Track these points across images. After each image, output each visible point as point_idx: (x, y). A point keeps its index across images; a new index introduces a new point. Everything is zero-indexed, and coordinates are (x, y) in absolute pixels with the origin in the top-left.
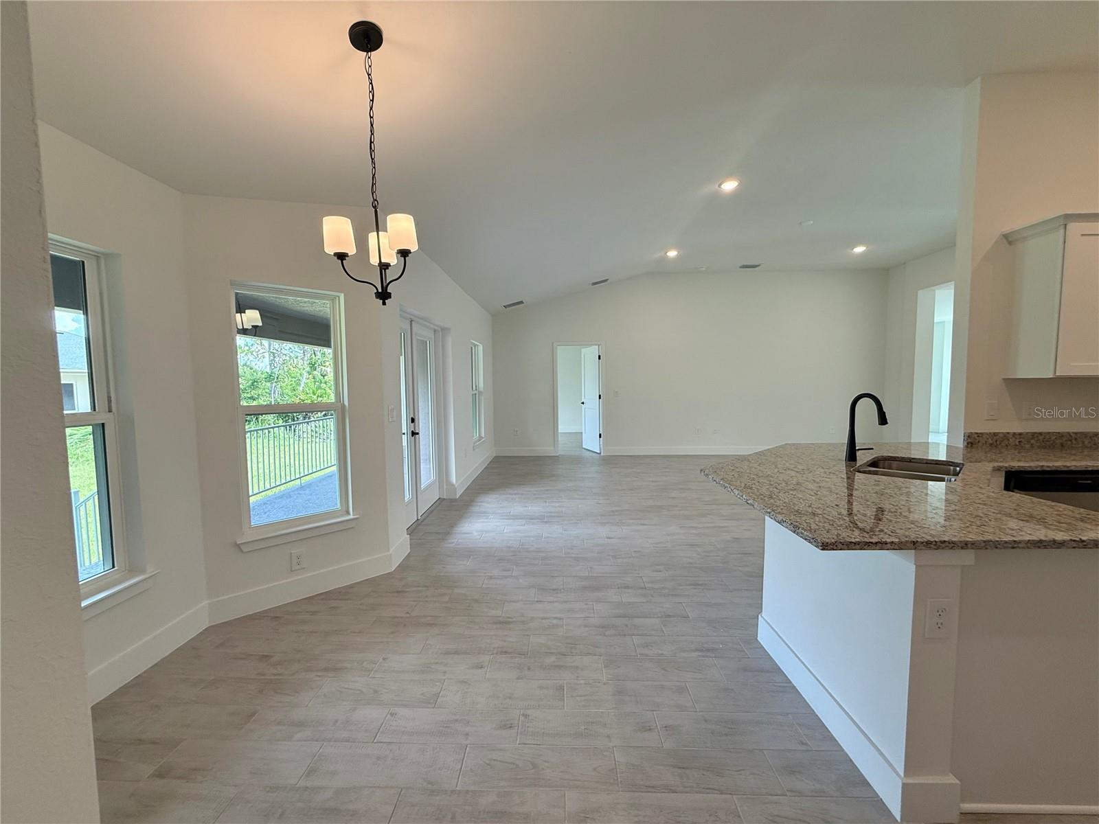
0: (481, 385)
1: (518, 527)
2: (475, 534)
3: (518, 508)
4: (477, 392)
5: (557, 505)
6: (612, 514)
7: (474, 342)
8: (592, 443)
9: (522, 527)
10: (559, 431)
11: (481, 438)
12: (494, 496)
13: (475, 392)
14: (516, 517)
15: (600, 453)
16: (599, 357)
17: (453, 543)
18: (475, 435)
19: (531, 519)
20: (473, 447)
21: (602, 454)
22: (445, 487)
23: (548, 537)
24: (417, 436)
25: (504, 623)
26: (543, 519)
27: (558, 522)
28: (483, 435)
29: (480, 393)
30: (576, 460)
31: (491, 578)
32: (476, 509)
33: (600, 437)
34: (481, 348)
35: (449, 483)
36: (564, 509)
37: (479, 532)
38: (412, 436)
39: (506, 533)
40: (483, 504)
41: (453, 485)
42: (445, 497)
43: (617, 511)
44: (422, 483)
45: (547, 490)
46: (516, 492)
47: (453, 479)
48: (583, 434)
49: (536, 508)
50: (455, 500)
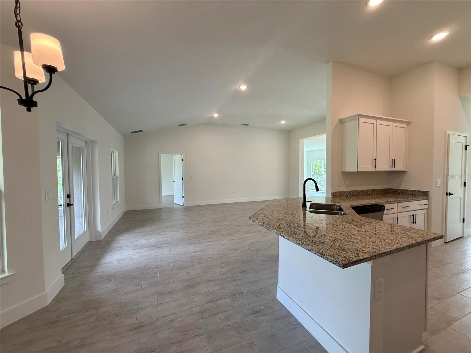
0: (117, 173)
1: (143, 254)
2: (115, 262)
3: (142, 241)
4: (115, 177)
5: (165, 236)
6: (194, 237)
7: (113, 150)
8: (179, 200)
9: (145, 253)
10: (162, 195)
11: (117, 202)
12: (127, 235)
13: (113, 177)
14: (141, 247)
15: (183, 205)
16: (182, 160)
17: (99, 272)
18: (113, 201)
19: (150, 247)
20: (113, 208)
21: (184, 206)
22: (93, 234)
23: (161, 257)
24: (71, 206)
25: (138, 328)
26: (157, 246)
27: (166, 246)
28: (119, 200)
29: (117, 177)
30: (171, 210)
31: (127, 293)
32: (115, 245)
33: (183, 197)
34: (117, 153)
35: (96, 231)
36: (168, 238)
37: (117, 260)
38: (68, 206)
39: (135, 259)
40: (119, 241)
41: (99, 232)
42: (93, 240)
43: (196, 236)
44: (75, 235)
45: (158, 228)
46: (140, 231)
47: (99, 228)
48: (174, 196)
49: (152, 240)
50: (101, 241)
